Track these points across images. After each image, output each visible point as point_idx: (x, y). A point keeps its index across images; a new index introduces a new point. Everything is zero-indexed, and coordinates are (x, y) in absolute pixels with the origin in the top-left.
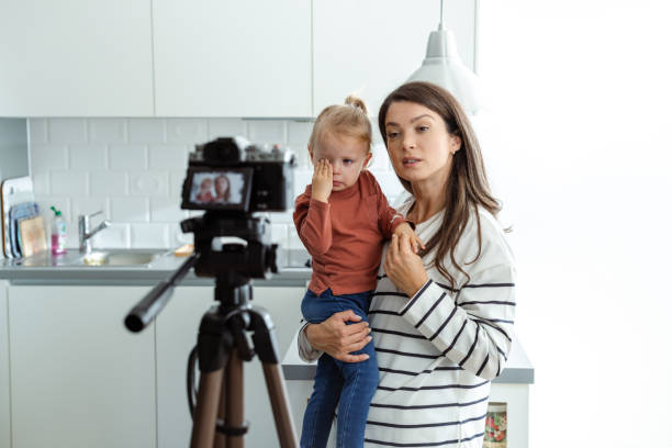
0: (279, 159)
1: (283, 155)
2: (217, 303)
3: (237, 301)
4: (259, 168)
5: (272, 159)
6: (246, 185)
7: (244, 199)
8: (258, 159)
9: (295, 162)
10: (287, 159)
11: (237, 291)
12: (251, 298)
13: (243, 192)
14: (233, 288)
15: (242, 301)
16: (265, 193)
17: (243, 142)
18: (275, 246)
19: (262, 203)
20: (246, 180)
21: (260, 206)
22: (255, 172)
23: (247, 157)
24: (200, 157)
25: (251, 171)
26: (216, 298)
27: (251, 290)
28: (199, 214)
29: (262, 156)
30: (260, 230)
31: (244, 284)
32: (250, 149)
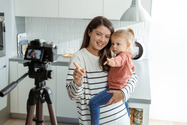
0: (52, 47)
1: (53, 45)
2: (35, 86)
3: (40, 86)
4: (46, 49)
5: (50, 47)
6: (41, 54)
7: (41, 58)
8: (46, 46)
9: (56, 48)
10: (54, 46)
11: (40, 83)
12: (45, 85)
13: (41, 56)
14: (39, 82)
15: (42, 86)
16: (47, 56)
17: (42, 41)
18: (51, 71)
19: (47, 59)
20: (42, 52)
21: (46, 60)
22: (45, 50)
23: (43, 45)
24: (30, 45)
25: (44, 50)
26: (35, 85)
27: (45, 82)
28: (30, 61)
29: (47, 45)
30: (46, 67)
31: (43, 81)
32: (44, 43)
